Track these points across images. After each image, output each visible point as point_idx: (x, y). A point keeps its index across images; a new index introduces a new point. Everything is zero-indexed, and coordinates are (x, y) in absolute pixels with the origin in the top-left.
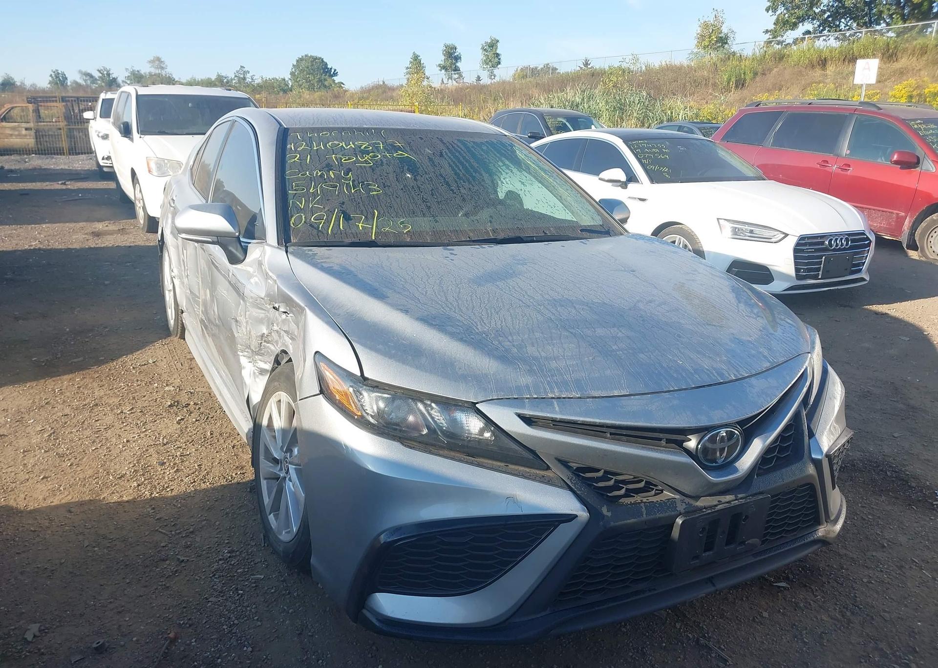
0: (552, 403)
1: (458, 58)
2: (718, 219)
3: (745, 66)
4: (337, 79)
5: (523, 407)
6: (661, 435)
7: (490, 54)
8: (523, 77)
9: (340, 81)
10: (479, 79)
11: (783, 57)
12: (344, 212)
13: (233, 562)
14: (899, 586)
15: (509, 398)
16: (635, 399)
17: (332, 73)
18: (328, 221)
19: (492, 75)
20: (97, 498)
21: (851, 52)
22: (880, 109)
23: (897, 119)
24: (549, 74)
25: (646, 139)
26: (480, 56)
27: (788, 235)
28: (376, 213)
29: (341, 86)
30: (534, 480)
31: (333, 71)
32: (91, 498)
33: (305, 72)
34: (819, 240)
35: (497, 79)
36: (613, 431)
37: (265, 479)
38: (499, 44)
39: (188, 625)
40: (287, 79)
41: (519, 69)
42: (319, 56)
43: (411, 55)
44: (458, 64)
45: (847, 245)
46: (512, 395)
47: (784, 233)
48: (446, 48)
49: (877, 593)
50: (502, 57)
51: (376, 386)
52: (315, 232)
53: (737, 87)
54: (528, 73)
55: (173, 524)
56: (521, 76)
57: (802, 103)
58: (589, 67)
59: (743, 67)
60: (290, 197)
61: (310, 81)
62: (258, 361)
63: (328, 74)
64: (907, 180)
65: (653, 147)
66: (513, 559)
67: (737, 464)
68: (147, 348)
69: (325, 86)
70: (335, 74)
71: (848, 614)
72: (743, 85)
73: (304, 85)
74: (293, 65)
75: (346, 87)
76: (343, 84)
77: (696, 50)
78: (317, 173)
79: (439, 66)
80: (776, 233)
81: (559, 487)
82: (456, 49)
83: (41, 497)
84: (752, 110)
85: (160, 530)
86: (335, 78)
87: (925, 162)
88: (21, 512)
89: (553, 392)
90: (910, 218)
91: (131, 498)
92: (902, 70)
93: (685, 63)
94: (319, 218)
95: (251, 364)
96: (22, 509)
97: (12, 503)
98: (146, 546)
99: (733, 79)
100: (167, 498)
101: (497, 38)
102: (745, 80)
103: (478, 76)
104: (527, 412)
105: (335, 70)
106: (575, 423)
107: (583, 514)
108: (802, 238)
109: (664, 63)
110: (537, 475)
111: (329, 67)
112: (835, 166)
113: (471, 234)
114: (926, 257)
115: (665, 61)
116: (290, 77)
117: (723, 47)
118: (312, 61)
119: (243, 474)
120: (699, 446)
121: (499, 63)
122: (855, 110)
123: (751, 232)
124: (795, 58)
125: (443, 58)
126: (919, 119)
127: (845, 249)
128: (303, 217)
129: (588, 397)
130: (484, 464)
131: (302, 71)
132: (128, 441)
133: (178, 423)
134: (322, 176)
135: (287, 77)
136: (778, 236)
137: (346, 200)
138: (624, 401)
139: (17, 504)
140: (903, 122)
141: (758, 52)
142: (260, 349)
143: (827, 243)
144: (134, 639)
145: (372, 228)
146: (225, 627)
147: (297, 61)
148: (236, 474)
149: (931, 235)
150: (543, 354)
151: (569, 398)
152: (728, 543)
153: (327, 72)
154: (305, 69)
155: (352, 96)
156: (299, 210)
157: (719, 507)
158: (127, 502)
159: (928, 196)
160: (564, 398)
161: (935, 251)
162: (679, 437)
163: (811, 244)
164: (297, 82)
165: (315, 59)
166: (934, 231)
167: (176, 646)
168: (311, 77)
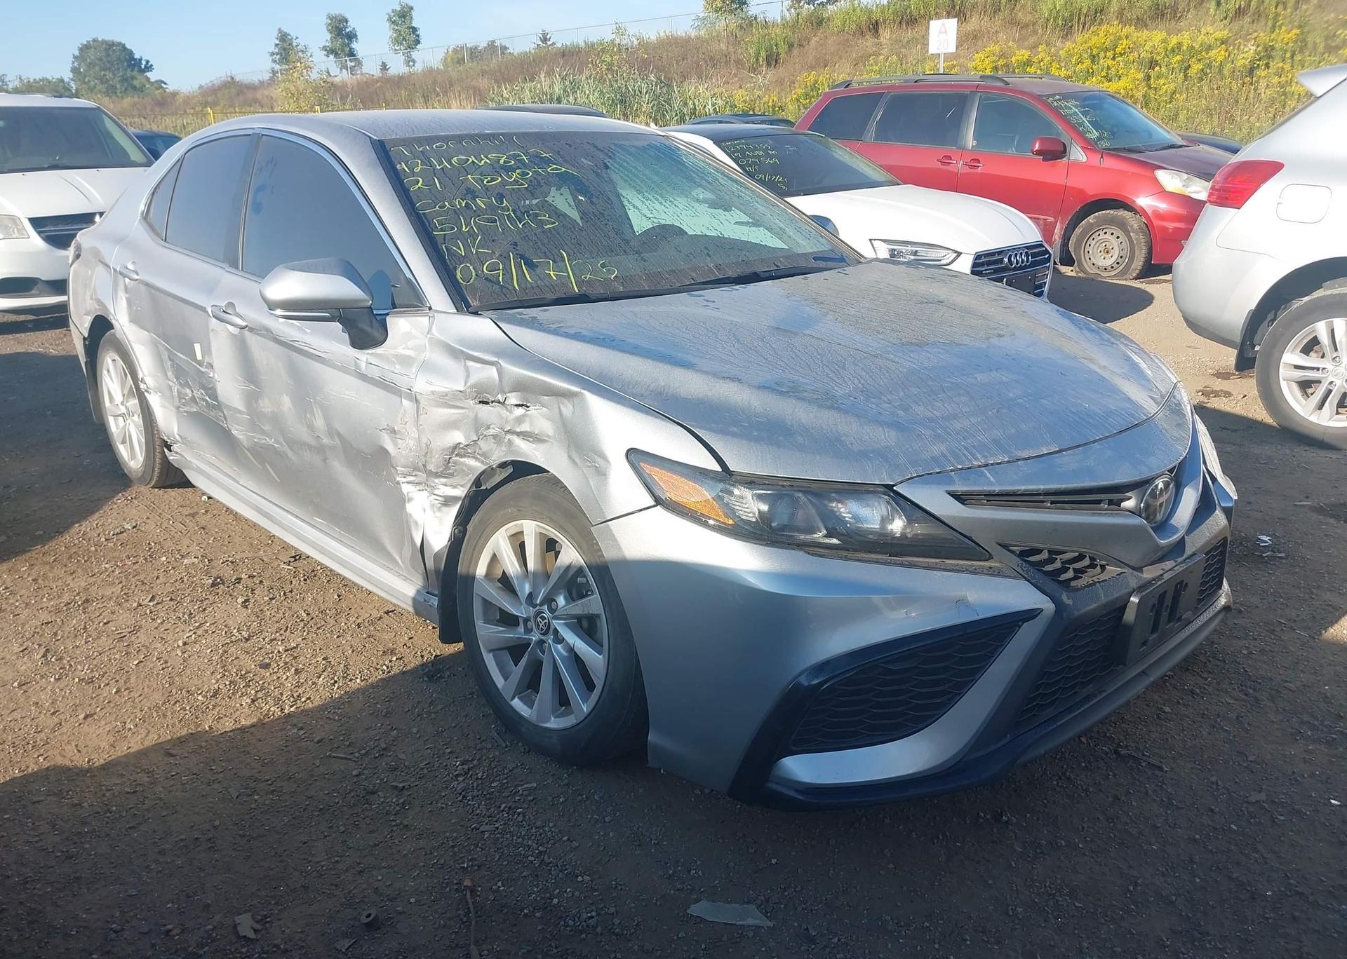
0: (983, 474)
1: (352, 36)
2: (870, 240)
3: (776, 35)
4: (153, 76)
5: (952, 482)
6: (1103, 496)
7: (403, 29)
8: (458, 62)
9: (158, 78)
10: (384, 67)
11: (821, 22)
12: (522, 257)
13: (479, 776)
14: (1282, 652)
15: (931, 474)
16: (1069, 455)
17: (143, 67)
18: (507, 271)
19: (410, 61)
20: (199, 729)
21: (908, 11)
22: (1007, 83)
23: (1031, 95)
24: (498, 55)
25: (743, 138)
26: (387, 32)
27: (961, 253)
28: (565, 255)
29: (162, 87)
30: (982, 573)
31: (144, 62)
32: (190, 731)
33: (97, 68)
34: (997, 257)
35: (419, 67)
36: (1053, 498)
37: (490, 651)
38: (413, 13)
39: (476, 868)
40: (66, 80)
41: (450, 50)
42: (117, 39)
43: (275, 33)
44: (354, 45)
45: (1027, 261)
46: (933, 469)
47: (956, 252)
48: (331, 20)
49: (1265, 662)
50: (420, 32)
51: (751, 482)
52: (496, 287)
53: (769, 64)
54: (463, 56)
55: (347, 743)
56: (456, 60)
57: (906, 81)
58: (549, 43)
59: (773, 36)
60: (440, 241)
61: (107, 81)
62: (441, 487)
63: (136, 69)
64: (1052, 174)
65: (755, 149)
66: (970, 679)
67: (1173, 521)
68: (106, 508)
69: (134, 88)
70: (149, 68)
71: (1251, 691)
72: (776, 61)
73: (98, 88)
74: (75, 57)
75: (171, 87)
76: (165, 84)
77: (702, 15)
78: (460, 204)
79: (324, 48)
80: (945, 252)
81: (1010, 577)
82: (347, 22)
83: (104, 744)
84: (843, 92)
85: (333, 755)
86: (148, 74)
87: (1073, 149)
88: (89, 770)
89: (977, 459)
90: (1061, 223)
91: (255, 720)
92: (975, 33)
93: (693, 34)
94: (493, 268)
95: (425, 494)
96: (86, 766)
97: (60, 761)
98: (329, 779)
99: (763, 54)
100: (310, 710)
101: (411, 4)
102: (778, 54)
103: (383, 63)
104: (960, 488)
105: (147, 62)
106: (1014, 494)
107: (1047, 605)
108: (978, 256)
109: (662, 34)
110: (983, 567)
111: (137, 56)
112: (961, 163)
113: (694, 275)
114: (1085, 271)
115: (665, 32)
116: (71, 75)
117: (742, 9)
118: (106, 50)
119: (401, 659)
120: (1142, 505)
121: (418, 42)
122: (978, 86)
123: (915, 253)
124: (838, 22)
125: (328, 36)
126: (1058, 94)
127: (1026, 267)
128: (471, 268)
129: (1018, 460)
130: (919, 564)
131: (91, 65)
132: (185, 644)
133: (245, 604)
134: (467, 206)
135: (67, 75)
136: (948, 256)
137: (517, 239)
138: (1058, 459)
139: (72, 761)
140: (1039, 98)
141: (788, 14)
142: (447, 468)
143: (1006, 260)
144: (412, 900)
145: (569, 275)
146: (531, 858)
147: (81, 50)
148: (390, 661)
149: (1088, 243)
150: (938, 414)
151: (998, 464)
152: (1169, 621)
153: (134, 65)
154: (97, 62)
155: (187, 100)
156: (462, 259)
157: (1167, 576)
158: (253, 726)
159: (1081, 192)
160: (992, 464)
161: (1095, 262)
162: (1115, 496)
163: (989, 263)
164: (85, 83)
165: (110, 45)
166: (1091, 238)
167: (479, 896)
168: (109, 75)
